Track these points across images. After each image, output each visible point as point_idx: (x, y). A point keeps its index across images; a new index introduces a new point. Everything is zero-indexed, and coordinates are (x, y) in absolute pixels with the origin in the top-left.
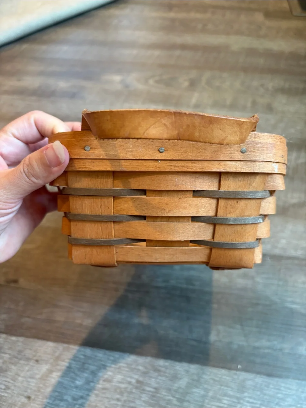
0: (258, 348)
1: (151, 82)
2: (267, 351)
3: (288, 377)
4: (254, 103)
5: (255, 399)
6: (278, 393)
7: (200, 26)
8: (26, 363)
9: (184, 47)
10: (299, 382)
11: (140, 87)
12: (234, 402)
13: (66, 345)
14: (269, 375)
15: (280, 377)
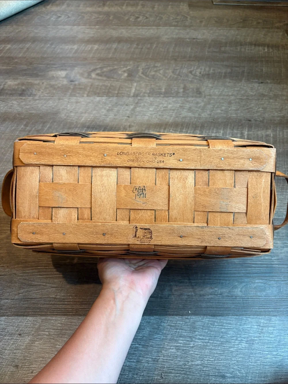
0: (204, 295)
1: (93, 75)
2: (210, 296)
3: (228, 315)
4: (185, 88)
5: (204, 336)
6: (221, 329)
7: (132, 19)
8: (10, 338)
9: (119, 40)
10: (237, 317)
11: (84, 80)
12: (188, 341)
13: (44, 318)
14: (214, 315)
15: (222, 315)
